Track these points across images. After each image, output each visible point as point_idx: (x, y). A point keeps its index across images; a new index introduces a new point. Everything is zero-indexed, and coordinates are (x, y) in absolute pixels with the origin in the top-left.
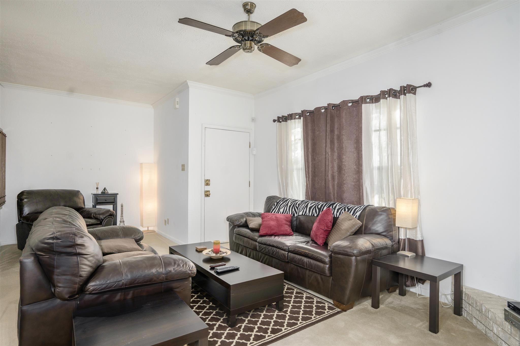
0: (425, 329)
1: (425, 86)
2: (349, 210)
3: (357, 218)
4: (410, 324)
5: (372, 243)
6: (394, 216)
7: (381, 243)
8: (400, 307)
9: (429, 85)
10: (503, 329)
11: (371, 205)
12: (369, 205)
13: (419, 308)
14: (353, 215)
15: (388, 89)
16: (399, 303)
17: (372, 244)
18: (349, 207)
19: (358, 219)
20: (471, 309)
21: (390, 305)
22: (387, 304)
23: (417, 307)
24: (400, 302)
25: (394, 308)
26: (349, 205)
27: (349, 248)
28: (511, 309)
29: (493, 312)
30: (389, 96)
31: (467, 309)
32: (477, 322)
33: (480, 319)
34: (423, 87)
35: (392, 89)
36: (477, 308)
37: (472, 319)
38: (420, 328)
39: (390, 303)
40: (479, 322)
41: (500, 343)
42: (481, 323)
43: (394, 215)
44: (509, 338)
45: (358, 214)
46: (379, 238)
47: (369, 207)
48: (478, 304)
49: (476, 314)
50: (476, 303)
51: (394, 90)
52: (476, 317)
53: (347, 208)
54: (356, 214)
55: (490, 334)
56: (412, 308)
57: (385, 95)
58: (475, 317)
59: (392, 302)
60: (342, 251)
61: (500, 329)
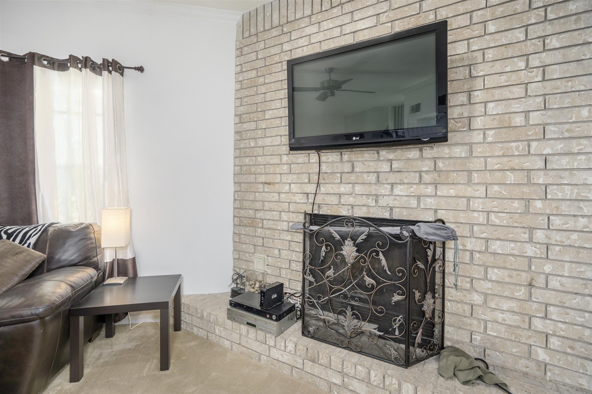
0: (155, 371)
1: (136, 69)
2: (9, 236)
3: (31, 246)
4: (136, 376)
5: (70, 284)
6: (97, 234)
7: (84, 279)
8: (114, 358)
9: (141, 69)
10: (224, 328)
11: (56, 223)
12: (52, 224)
13: (138, 345)
14: (20, 242)
15: (82, 57)
16: (110, 350)
17: (71, 286)
18: (10, 231)
19: (33, 249)
20: (191, 319)
21: (99, 361)
22: (94, 363)
23: (135, 344)
24: (111, 348)
25: (106, 364)
26: (8, 227)
27: (26, 309)
28: (233, 306)
29: (214, 315)
30: (86, 67)
31: (187, 321)
32: (199, 329)
33: (201, 326)
34: (134, 70)
35: (90, 58)
36: (197, 316)
37: (193, 329)
38: (149, 374)
39: (98, 359)
40: (200, 330)
41: (223, 342)
42: (202, 329)
43: (98, 232)
44: (231, 334)
45: (32, 240)
46: (78, 272)
47: (54, 225)
48: (198, 312)
49: (196, 321)
50: (197, 311)
51: (92, 61)
52: (197, 325)
53: (6, 233)
54: (28, 242)
55: (212, 337)
56: (130, 349)
57: (78, 63)
58: (195, 326)
59: (101, 355)
60: (7, 319)
61: (221, 329)
